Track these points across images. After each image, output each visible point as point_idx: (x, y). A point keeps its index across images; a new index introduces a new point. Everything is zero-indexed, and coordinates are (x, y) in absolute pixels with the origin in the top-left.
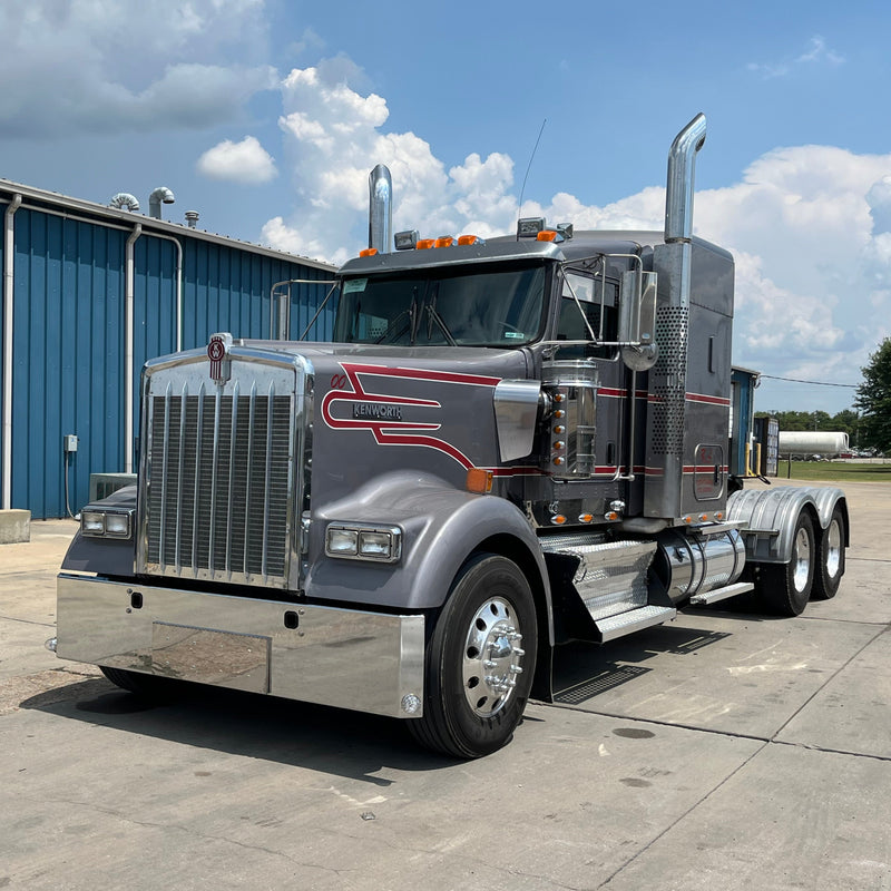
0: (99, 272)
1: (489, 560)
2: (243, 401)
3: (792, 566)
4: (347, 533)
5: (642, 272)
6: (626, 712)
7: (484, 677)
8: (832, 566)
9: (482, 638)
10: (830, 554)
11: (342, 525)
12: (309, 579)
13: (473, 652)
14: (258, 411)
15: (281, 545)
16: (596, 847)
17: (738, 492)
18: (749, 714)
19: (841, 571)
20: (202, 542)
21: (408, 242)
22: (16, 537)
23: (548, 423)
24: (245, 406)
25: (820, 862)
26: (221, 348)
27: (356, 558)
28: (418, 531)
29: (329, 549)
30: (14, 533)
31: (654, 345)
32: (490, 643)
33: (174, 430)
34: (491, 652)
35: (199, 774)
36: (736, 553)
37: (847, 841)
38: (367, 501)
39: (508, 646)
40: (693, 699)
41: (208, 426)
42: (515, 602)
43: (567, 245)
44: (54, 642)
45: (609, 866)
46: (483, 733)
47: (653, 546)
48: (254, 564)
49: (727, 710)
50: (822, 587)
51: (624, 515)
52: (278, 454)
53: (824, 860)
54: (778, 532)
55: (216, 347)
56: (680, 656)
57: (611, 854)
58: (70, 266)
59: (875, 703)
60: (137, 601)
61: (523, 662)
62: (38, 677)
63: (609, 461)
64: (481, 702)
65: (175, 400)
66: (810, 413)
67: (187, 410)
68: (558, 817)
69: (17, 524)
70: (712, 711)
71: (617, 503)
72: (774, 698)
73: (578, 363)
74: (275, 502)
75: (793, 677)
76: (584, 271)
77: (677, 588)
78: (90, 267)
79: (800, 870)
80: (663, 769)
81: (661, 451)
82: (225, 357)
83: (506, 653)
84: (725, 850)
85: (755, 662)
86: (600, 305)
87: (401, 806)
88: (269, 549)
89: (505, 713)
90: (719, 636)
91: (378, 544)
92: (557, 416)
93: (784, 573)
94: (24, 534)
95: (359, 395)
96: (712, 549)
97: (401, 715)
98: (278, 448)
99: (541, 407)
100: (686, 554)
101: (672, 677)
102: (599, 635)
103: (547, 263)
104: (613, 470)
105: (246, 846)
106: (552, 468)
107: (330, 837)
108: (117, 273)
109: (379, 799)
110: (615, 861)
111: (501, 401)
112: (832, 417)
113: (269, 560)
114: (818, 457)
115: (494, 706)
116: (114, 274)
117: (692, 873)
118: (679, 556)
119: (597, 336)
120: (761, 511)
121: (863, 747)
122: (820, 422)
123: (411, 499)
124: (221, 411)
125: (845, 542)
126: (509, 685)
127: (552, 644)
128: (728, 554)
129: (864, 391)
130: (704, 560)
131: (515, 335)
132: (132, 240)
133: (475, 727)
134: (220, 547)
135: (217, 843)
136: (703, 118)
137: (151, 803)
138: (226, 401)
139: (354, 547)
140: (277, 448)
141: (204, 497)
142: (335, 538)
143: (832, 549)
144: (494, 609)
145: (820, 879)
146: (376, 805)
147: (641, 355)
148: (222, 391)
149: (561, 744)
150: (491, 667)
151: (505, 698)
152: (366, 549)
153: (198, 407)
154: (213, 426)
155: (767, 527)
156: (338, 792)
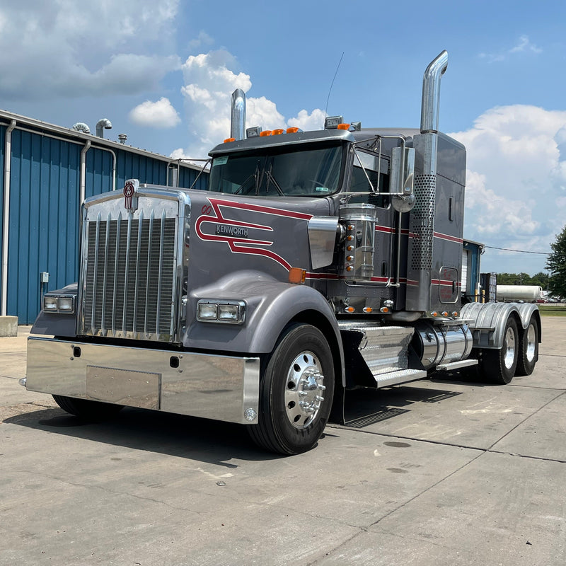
0: (64, 170)
1: (303, 326)
2: (145, 222)
3: (503, 352)
4: (210, 306)
5: (405, 148)
6: (392, 433)
7: (298, 402)
8: (530, 355)
9: (297, 377)
10: (528, 347)
11: (207, 301)
12: (186, 336)
13: (291, 385)
14: (155, 229)
15: (168, 314)
16: (370, 504)
17: (468, 304)
18: (474, 435)
19: (536, 358)
20: (119, 314)
21: (255, 134)
22: (9, 333)
23: (343, 244)
24: (146, 225)
25: (519, 516)
26: (132, 189)
27: (215, 321)
28: (256, 305)
29: (199, 316)
30: (7, 330)
31: (413, 196)
32: (303, 380)
33: (102, 243)
34: (303, 386)
35: (112, 459)
36: (466, 341)
37: (537, 505)
38: (223, 287)
39: (315, 384)
40: (437, 427)
41: (123, 239)
42: (320, 356)
43: (357, 133)
44: (25, 380)
45: (377, 515)
46: (298, 439)
47: (412, 330)
48: (151, 327)
49: (459, 433)
50: (523, 368)
51: (393, 310)
52: (166, 256)
53: (521, 515)
54: (494, 329)
55: (128, 188)
56: (429, 404)
57: (380, 508)
58: (45, 166)
59: (558, 431)
60: (77, 352)
61: (325, 394)
62: (16, 407)
63: (383, 274)
64: (297, 419)
65: (102, 223)
66: (517, 274)
67: (110, 230)
68: (345, 488)
69: (9, 325)
70: (450, 433)
71: (388, 301)
72: (491, 427)
73: (363, 206)
74: (165, 286)
75: (503, 417)
76: (369, 150)
77: (427, 359)
78: (58, 167)
79: (505, 520)
80: (415, 464)
81: (417, 268)
82: (134, 195)
83: (313, 388)
84: (456, 508)
85: (478, 408)
86: (377, 173)
87: (242, 479)
88: (160, 317)
89: (312, 427)
90: (455, 394)
91: (230, 313)
92: (349, 239)
93: (498, 355)
94: (14, 331)
95: (220, 220)
96: (451, 336)
97: (244, 422)
98: (168, 252)
99: (338, 234)
100: (433, 337)
101: (424, 415)
102: (375, 383)
103: (344, 143)
104: (386, 280)
105: (140, 498)
106: (345, 273)
107: (196, 494)
108: (75, 171)
109: (229, 475)
110: (382, 512)
111: (312, 230)
112: (531, 277)
113: (160, 324)
114: (522, 301)
115: (306, 421)
116: (73, 172)
117: (433, 520)
118: (429, 338)
119: (375, 189)
120: (483, 316)
121: (549, 455)
122: (524, 280)
123: (253, 286)
124: (131, 229)
125: (539, 339)
126: (315, 409)
127: (344, 385)
128: (461, 341)
129: (552, 259)
130: (445, 343)
131: (322, 189)
132: (85, 150)
133: (293, 435)
134: (129, 316)
135: (122, 496)
136: (446, 53)
137: (82, 474)
138: (135, 222)
139: (215, 315)
140: (166, 252)
141: (120, 285)
142: (203, 309)
143: (530, 344)
144: (306, 359)
145: (518, 525)
146: (227, 478)
147: (404, 202)
148: (133, 216)
149: (349, 449)
150: (303, 395)
151: (313, 417)
152: (223, 316)
153: (117, 227)
154: (126, 239)
155: (487, 326)
156: (202, 471)
